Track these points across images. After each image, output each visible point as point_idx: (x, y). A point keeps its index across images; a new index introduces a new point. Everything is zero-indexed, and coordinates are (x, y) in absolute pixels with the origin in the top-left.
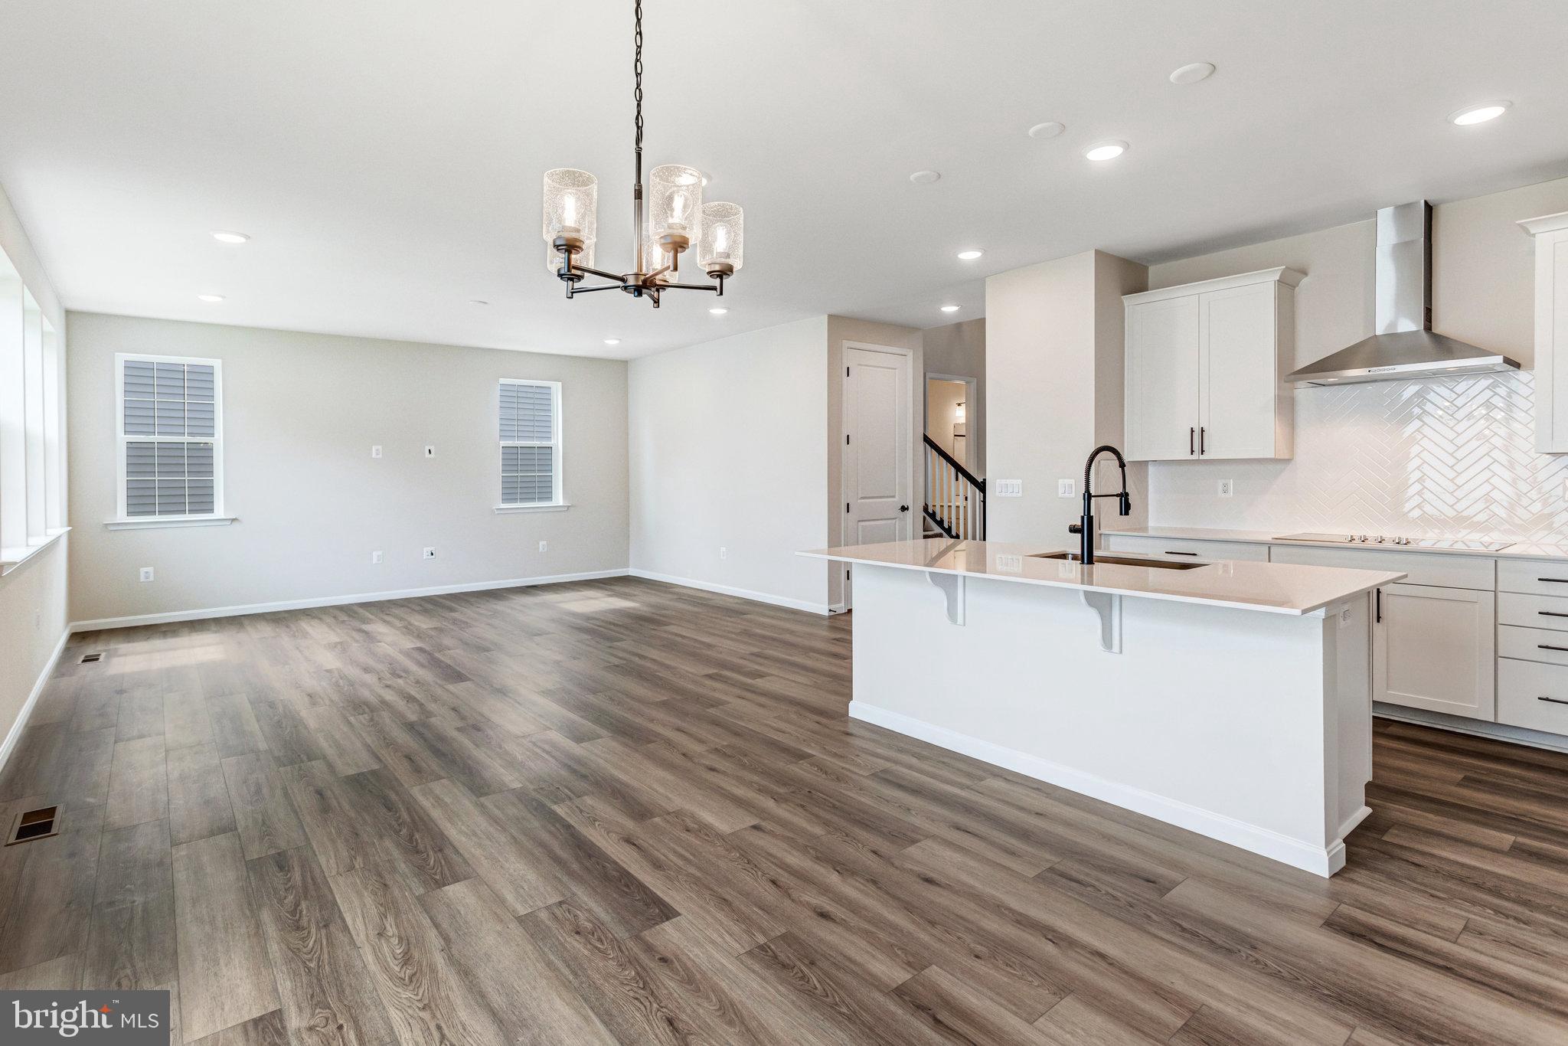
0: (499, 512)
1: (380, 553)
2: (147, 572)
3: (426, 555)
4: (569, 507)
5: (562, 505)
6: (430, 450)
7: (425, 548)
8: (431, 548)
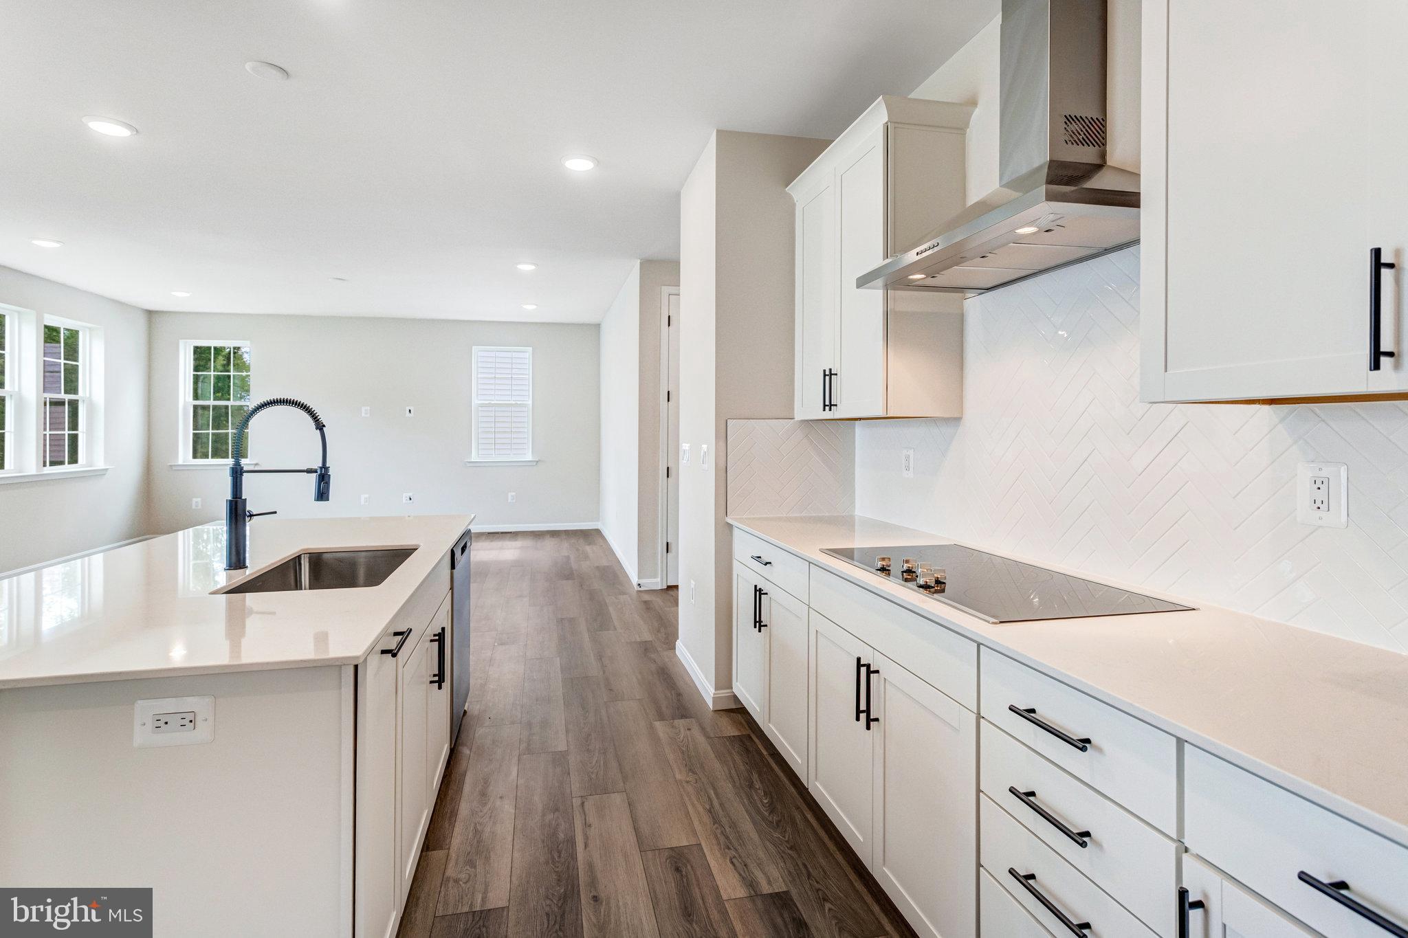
0: (471, 465)
1: (367, 496)
2: (196, 502)
3: (405, 500)
4: (537, 462)
5: (531, 460)
6: (410, 410)
7: (404, 494)
8: (410, 494)
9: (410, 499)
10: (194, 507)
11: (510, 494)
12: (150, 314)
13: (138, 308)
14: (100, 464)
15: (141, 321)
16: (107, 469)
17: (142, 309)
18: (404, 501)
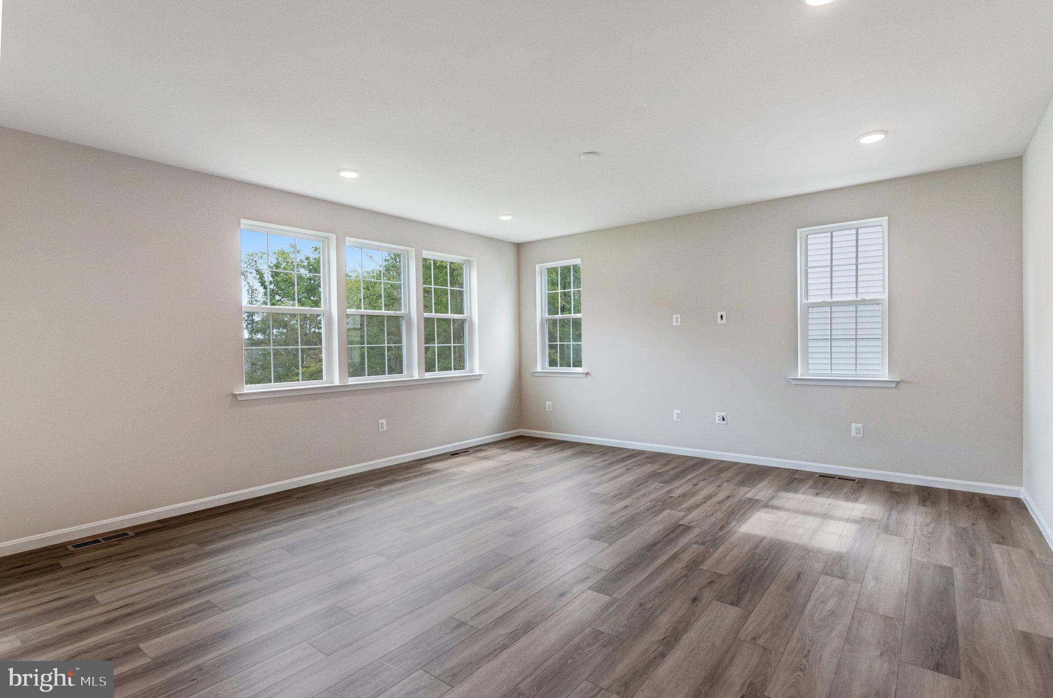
0: (796, 382)
2: (549, 405)
3: (718, 420)
4: (898, 383)
5: (887, 379)
6: (722, 316)
7: (717, 413)
8: (724, 414)
9: (724, 419)
10: (547, 409)
11: (854, 426)
12: (519, 247)
13: (508, 242)
14: (477, 371)
15: (510, 254)
16: (482, 375)
17: (512, 243)
18: (717, 422)
